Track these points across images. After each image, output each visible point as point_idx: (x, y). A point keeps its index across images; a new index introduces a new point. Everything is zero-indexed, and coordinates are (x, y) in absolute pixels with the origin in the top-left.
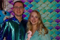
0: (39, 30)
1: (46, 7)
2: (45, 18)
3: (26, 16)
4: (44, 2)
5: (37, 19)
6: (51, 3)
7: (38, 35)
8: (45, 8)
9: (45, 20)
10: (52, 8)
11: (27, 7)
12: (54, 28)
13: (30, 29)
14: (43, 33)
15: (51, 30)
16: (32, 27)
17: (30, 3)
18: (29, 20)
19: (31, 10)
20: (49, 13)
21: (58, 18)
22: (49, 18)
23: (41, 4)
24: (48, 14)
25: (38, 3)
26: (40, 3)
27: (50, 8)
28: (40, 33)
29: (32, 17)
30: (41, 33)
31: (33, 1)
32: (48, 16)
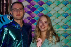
0: (49, 38)
1: (59, 10)
2: (59, 24)
4: (57, 5)
5: (46, 25)
6: (66, 5)
7: (48, 44)
8: (58, 12)
9: (59, 25)
10: (67, 12)
11: (37, 10)
12: (70, 35)
13: (38, 36)
14: (54, 41)
15: (65, 38)
16: (41, 35)
17: (41, 6)
18: (38, 25)
19: (42, 14)
20: (63, 17)
22: (64, 24)
23: (54, 7)
24: (62, 19)
25: (51, 6)
26: (52, 6)
27: (64, 12)
28: (50, 42)
30: (52, 41)
31: (44, 4)
32: (62, 21)
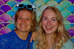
3: (11, 9)
21: (72, 14)
29: (46, 19)
